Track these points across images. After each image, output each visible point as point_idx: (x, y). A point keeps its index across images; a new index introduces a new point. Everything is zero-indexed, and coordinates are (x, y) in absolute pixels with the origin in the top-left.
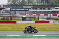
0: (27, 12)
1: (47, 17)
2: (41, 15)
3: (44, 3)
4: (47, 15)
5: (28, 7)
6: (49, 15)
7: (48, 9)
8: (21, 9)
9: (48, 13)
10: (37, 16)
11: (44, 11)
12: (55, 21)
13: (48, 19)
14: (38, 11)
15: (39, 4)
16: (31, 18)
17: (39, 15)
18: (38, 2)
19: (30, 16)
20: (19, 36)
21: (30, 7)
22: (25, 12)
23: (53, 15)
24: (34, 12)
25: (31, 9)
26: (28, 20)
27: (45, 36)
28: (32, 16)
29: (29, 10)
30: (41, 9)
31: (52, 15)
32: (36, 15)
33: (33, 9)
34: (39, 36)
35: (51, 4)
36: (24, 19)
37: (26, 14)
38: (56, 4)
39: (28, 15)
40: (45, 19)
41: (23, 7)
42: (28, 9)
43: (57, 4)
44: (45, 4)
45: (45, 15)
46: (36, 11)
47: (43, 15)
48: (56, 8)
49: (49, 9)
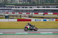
0: (9, 11)
1: (29, 15)
3: (26, 2)
4: (29, 13)
5: (11, 6)
6: (31, 13)
8: (4, 8)
10: (20, 15)
11: (26, 10)
12: (36, 19)
14: (20, 10)
15: (21, 3)
16: (13, 16)
17: (22, 13)
18: (20, 1)
19: (13, 14)
20: (2, 33)
21: (13, 6)
22: (7, 10)
23: (35, 14)
24: (17, 11)
25: (13, 8)
26: (10, 19)
27: (27, 33)
28: (15, 14)
29: (12, 9)
30: (23, 8)
31: (33, 13)
32: (18, 13)
33: (16, 8)
34: (21, 33)
35: (33, 3)
36: (7, 17)
37: (9, 13)
38: (37, 3)
39: (10, 13)
40: (27, 17)
41: (6, 6)
42: (10, 8)
45: (27, 13)
46: (18, 10)
47: (25, 13)
48: (38, 7)
49: (31, 8)
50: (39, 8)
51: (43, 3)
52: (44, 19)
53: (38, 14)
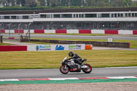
1: (22, 36)
2: (7, 31)
3: (13, 5)
4: (22, 32)
6: (26, 31)
7: (24, 17)
9: (24, 28)
12: (39, 45)
13: (23, 41)
15: (2, 6)
23: (35, 32)
27: (17, 80)
31: (32, 31)
35: (31, 6)
38: (42, 5)
40: (17, 40)
43: (44, 5)
44: (16, 6)
45: (16, 32)
47: (13, 31)
48: (42, 16)
49: (27, 17)
50: (45, 17)
51: (54, 5)
52: (59, 45)
53: (43, 32)
